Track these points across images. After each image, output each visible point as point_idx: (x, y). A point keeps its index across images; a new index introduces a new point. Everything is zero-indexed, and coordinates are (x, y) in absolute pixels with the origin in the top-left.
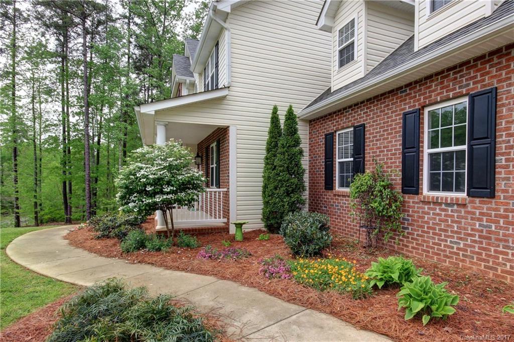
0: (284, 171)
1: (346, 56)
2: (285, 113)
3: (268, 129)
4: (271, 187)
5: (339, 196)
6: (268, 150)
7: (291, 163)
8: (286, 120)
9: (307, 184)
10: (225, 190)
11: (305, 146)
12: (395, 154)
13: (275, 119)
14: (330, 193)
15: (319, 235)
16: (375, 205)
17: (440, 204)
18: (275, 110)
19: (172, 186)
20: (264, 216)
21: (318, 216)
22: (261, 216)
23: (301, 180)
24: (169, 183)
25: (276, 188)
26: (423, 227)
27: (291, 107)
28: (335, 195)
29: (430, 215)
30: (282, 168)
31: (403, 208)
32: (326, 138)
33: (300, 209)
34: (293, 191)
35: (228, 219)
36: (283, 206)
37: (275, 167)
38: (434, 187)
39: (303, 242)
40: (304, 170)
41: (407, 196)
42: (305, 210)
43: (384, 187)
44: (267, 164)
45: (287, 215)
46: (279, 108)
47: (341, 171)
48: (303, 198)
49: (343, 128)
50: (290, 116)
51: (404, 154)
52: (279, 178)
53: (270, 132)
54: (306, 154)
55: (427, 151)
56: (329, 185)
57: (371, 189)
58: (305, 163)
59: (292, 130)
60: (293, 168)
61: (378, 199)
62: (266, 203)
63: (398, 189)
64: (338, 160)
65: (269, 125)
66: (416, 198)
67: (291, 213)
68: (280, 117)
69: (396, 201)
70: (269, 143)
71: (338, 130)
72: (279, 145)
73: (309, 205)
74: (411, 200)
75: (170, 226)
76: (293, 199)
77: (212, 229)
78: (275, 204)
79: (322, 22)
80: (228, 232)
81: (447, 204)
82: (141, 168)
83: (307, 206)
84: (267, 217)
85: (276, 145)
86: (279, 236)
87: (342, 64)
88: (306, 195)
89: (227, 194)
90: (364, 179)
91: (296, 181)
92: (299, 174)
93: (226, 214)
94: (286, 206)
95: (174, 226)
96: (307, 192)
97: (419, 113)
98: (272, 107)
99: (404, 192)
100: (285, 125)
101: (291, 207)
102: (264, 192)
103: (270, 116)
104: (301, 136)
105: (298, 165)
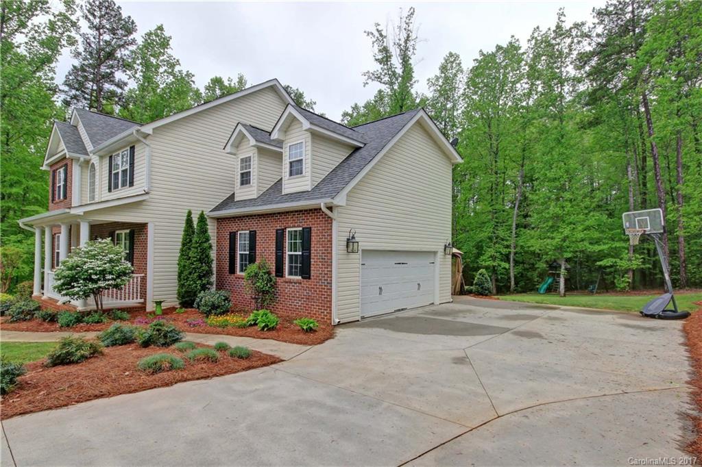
0: (197, 261)
1: (245, 179)
2: (198, 216)
3: (183, 229)
4: (186, 273)
5: (239, 278)
6: (184, 245)
7: (202, 255)
8: (199, 222)
9: (214, 270)
10: (143, 275)
11: (213, 241)
12: (272, 253)
13: (189, 221)
14: (233, 276)
15: (223, 303)
16: (258, 284)
17: (292, 283)
18: (190, 214)
19: (113, 274)
20: (179, 295)
21: (223, 292)
22: (176, 296)
23: (210, 267)
24: (110, 273)
25: (190, 273)
26: (284, 296)
27: (203, 211)
28: (236, 278)
29: (288, 289)
30: (195, 259)
31: (274, 286)
32: (230, 234)
33: (209, 289)
34: (204, 276)
35: (145, 299)
36: (196, 287)
37: (190, 257)
38: (291, 273)
39: (213, 309)
40: (213, 260)
41: (278, 278)
42: (213, 289)
43: (265, 273)
44: (182, 255)
45: (200, 292)
46: (193, 212)
47: (241, 260)
48: (212, 280)
49: (242, 230)
50: (202, 219)
51: (276, 253)
52: (193, 266)
53: (185, 231)
54: (214, 248)
55: (288, 253)
56: (232, 270)
57: (256, 275)
58: (213, 254)
59: (203, 231)
60: (204, 258)
61: (261, 281)
62: (182, 286)
63: (274, 274)
64: (239, 252)
65: (184, 225)
66: (282, 280)
67: (203, 292)
68: (194, 219)
69: (271, 281)
70: (184, 239)
71: (239, 230)
72: (193, 241)
73: (216, 286)
74: (279, 280)
75: (100, 306)
76: (204, 282)
77: (130, 308)
78: (189, 285)
79: (228, 149)
80: (145, 310)
81: (295, 283)
82: (85, 263)
83: (214, 286)
84: (181, 296)
85: (191, 241)
86: (193, 309)
87: (242, 184)
88: (214, 279)
89: (144, 279)
90: (253, 268)
91: (207, 268)
92: (209, 263)
93: (144, 295)
94: (199, 287)
95: (103, 306)
96: (215, 276)
97: (283, 230)
98: (187, 211)
99: (277, 276)
100: (197, 226)
101: (202, 287)
102: (179, 276)
103: (185, 218)
104: (210, 234)
105: (208, 256)
